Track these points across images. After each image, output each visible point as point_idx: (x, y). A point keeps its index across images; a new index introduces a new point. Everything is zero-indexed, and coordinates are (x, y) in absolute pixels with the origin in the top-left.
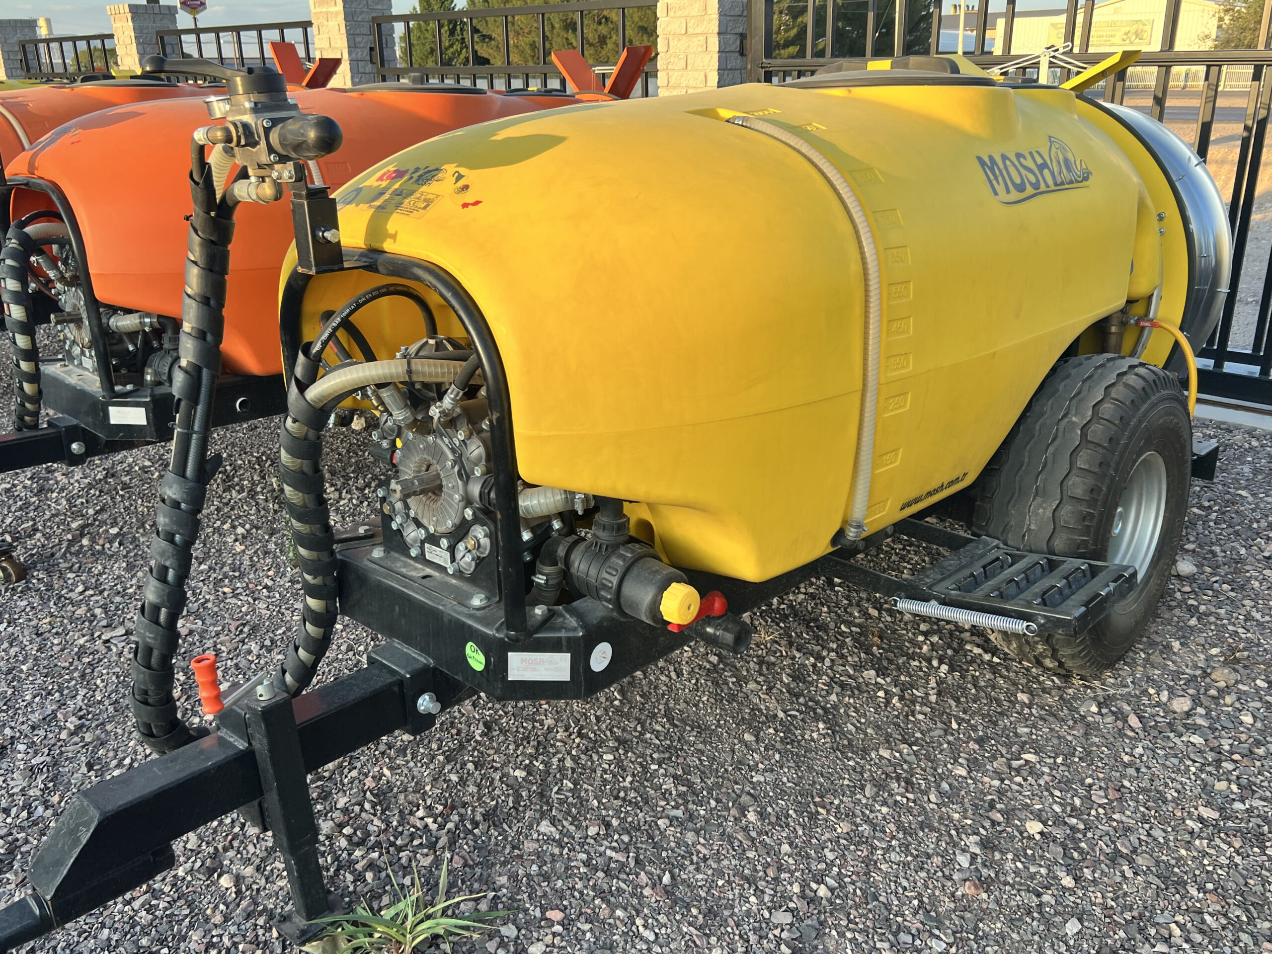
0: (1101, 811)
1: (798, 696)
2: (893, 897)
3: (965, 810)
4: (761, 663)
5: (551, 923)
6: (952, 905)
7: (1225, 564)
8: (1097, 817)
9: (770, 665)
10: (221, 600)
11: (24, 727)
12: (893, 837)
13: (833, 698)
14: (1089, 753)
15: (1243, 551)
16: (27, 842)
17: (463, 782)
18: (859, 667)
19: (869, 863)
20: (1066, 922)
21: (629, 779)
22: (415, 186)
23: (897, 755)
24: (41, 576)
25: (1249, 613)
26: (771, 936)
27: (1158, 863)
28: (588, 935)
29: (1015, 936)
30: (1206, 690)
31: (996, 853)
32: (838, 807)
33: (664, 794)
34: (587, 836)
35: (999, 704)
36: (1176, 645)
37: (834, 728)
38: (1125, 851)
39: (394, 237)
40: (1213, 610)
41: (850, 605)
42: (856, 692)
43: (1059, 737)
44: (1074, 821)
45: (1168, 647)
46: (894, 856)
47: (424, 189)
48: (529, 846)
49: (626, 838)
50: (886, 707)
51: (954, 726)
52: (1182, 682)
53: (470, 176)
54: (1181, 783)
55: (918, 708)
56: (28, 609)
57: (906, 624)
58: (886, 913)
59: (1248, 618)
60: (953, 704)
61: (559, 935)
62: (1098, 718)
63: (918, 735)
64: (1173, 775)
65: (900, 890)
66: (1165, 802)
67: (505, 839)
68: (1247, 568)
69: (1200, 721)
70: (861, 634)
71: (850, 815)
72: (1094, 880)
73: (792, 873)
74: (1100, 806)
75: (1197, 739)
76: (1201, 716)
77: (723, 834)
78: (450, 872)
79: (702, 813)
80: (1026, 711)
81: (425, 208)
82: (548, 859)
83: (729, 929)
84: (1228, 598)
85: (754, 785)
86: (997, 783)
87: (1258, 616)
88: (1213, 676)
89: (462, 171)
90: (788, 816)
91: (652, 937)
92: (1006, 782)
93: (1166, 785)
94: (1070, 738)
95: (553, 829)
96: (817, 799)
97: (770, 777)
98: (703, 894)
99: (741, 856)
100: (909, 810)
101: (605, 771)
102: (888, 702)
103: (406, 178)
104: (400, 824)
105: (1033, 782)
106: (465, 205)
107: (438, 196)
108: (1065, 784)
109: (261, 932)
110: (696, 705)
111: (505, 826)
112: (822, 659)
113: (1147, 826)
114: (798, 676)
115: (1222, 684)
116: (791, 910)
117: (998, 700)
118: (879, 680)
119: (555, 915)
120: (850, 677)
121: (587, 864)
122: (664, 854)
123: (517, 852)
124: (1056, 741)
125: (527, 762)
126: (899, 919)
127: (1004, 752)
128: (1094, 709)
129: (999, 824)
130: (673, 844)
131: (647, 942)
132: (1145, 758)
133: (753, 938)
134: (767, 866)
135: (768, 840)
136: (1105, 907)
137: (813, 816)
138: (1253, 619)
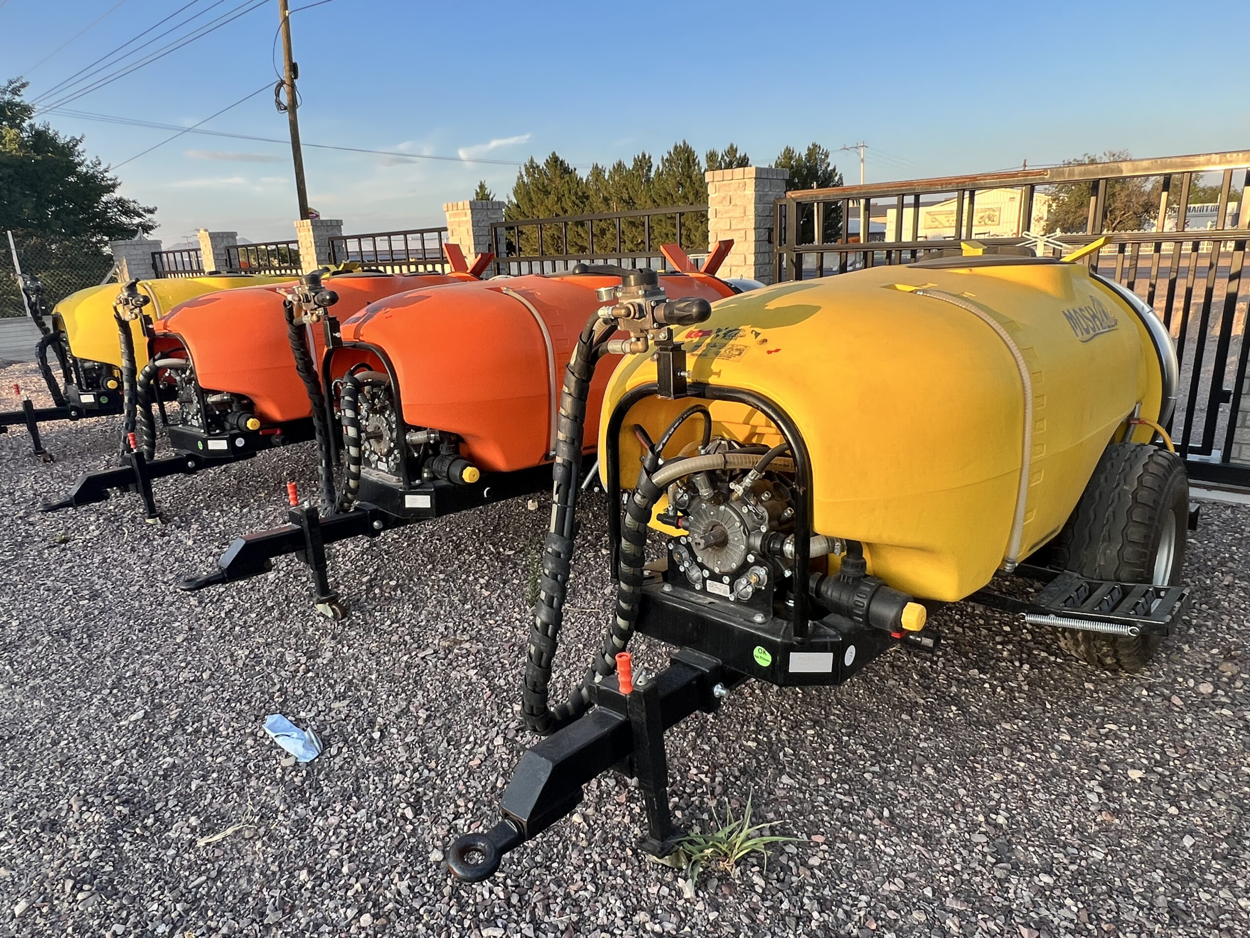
0: (1177, 762)
1: (929, 688)
2: (1051, 822)
3: (1080, 764)
4: (892, 666)
5: (817, 845)
6: (1097, 828)
7: (1197, 591)
8: (1175, 765)
9: (899, 668)
10: (490, 629)
11: (390, 717)
12: (1036, 783)
13: (954, 689)
14: (1153, 723)
15: (1208, 582)
16: (425, 794)
17: (714, 749)
18: (965, 668)
19: (1026, 802)
20: (1182, 838)
21: (831, 746)
22: (724, 341)
23: (1015, 727)
24: (357, 614)
25: (1228, 624)
26: (975, 850)
27: (1231, 797)
28: (847, 852)
29: (1149, 847)
30: (1219, 678)
31: (1114, 792)
32: (987, 763)
33: (860, 756)
34: (818, 786)
35: (1074, 691)
36: (1186, 648)
37: (963, 709)
38: (1205, 789)
39: (718, 374)
40: (1202, 623)
41: (940, 625)
42: (969, 685)
43: (1126, 713)
44: (1160, 770)
45: (1180, 650)
46: (1041, 795)
47: (732, 342)
48: (780, 793)
49: (847, 787)
50: (994, 694)
51: (1048, 706)
52: (1200, 673)
53: (765, 333)
54: (1227, 742)
55: (1017, 694)
56: (358, 637)
57: (985, 637)
58: (1051, 834)
59: (1229, 628)
60: (1041, 691)
61: (826, 851)
62: (1149, 699)
63: (1025, 713)
64: (1219, 737)
65: (1055, 819)
66: (1219, 755)
67: (760, 787)
68: (1215, 593)
69: (1224, 699)
70: (956, 645)
71: (998, 769)
72: (1190, 809)
73: (973, 808)
74: (1175, 759)
75: (1225, 712)
76: (1222, 696)
77: (912, 783)
78: (732, 810)
79: (893, 769)
80: (1095, 695)
81: (739, 354)
82: (797, 801)
83: (944, 847)
84: (1208, 614)
85: (922, 750)
86: (1094, 745)
87: (1236, 626)
88: (1220, 668)
89: (758, 330)
90: (955, 770)
91: (893, 853)
92: (1101, 744)
93: (1216, 743)
94: (1134, 713)
95: (792, 781)
96: (972, 758)
97: (931, 744)
98: (916, 824)
99: (932, 796)
100: (1040, 765)
101: (811, 742)
102: (994, 692)
103: (713, 336)
104: (682, 778)
105: (1120, 744)
106: (769, 352)
107: (746, 347)
108: (1144, 745)
109: (619, 851)
110: (857, 696)
111: (757, 779)
112: (936, 663)
113: (1213, 772)
114: (923, 674)
115: (1229, 674)
116: (984, 833)
117: (1072, 689)
118: (981, 676)
119: (819, 839)
120: (960, 674)
121: (826, 803)
122: (877, 797)
123: (772, 797)
124: (1124, 715)
125: (754, 736)
126: (1063, 838)
127: (1091, 723)
128: (1145, 692)
129: (1108, 773)
130: (881, 790)
131: (890, 856)
132: (1194, 726)
133: (965, 853)
134: (953, 804)
135: (947, 787)
136: (1206, 828)
137: (973, 769)
138: (1233, 629)
